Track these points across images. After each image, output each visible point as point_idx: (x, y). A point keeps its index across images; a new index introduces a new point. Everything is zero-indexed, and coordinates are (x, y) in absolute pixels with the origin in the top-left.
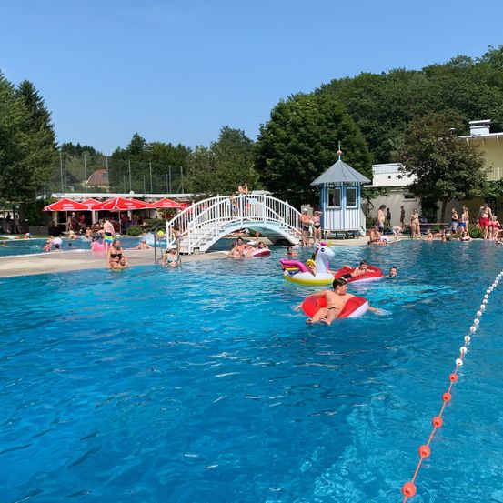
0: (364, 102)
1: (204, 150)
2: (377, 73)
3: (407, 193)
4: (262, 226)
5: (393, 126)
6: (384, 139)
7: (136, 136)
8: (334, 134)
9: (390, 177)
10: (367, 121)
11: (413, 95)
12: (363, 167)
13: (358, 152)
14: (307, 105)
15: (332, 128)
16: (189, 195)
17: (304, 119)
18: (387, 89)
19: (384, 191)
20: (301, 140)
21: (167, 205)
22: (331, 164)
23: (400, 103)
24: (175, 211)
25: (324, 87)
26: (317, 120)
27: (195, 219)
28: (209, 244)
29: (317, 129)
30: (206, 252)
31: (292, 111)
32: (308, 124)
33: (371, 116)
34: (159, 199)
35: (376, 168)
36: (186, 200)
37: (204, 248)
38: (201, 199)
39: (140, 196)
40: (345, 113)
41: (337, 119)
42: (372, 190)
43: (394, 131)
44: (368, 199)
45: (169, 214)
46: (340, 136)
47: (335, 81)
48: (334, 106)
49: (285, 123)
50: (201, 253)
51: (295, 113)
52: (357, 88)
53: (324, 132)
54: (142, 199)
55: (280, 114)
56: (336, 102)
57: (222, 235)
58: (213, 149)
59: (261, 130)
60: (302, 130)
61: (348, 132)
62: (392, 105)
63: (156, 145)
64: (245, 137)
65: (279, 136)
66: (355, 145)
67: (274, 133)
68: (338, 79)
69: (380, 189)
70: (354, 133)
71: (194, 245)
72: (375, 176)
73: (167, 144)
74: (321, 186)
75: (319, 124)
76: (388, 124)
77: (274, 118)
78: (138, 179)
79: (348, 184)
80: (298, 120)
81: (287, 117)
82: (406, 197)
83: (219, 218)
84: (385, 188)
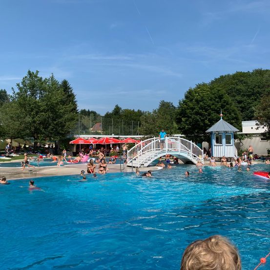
0: (238, 87)
1: (149, 113)
2: (245, 72)
3: (262, 137)
4: (178, 153)
5: (255, 100)
6: (250, 107)
7: (117, 106)
8: (219, 105)
9: (252, 128)
10: (240, 97)
11: (266, 83)
12: (235, 123)
13: (233, 115)
14: (204, 90)
15: (218, 102)
16: (141, 136)
17: (202, 97)
18: (251, 80)
19: (249, 136)
20: (201, 108)
21: (130, 141)
22: (217, 121)
23: (259, 87)
24: (134, 144)
25: (216, 79)
26: (209, 98)
27: (142, 149)
28: (149, 163)
29: (210, 102)
30: (147, 167)
31: (196, 93)
32: (204, 100)
33: (243, 95)
34: (126, 138)
35: (244, 123)
36: (139, 139)
37: (146, 165)
38: (147, 138)
39: (117, 136)
40: (225, 94)
41: (221, 97)
42: (242, 135)
43: (256, 102)
44: (240, 140)
45: (131, 146)
46: (223, 106)
47: (222, 76)
48: (219, 91)
49: (192, 100)
50: (145, 167)
51: (197, 94)
52: (234, 80)
53: (213, 104)
54: (118, 138)
55: (190, 95)
56: (220, 89)
57: (156, 158)
58: (154, 113)
59: (180, 103)
60: (201, 103)
61: (227, 104)
62: (254, 89)
63: (126, 111)
64: (173, 106)
65: (189, 106)
66: (231, 111)
67: (186, 105)
68: (224, 75)
69: (246, 134)
70: (231, 104)
71: (141, 163)
72: (243, 127)
73: (132, 110)
74: (211, 133)
75: (210, 100)
76: (253, 99)
77: (186, 97)
78: (117, 128)
79: (226, 132)
80: (199, 98)
81: (194, 96)
82: (262, 139)
83: (155, 149)
84: (250, 134)
